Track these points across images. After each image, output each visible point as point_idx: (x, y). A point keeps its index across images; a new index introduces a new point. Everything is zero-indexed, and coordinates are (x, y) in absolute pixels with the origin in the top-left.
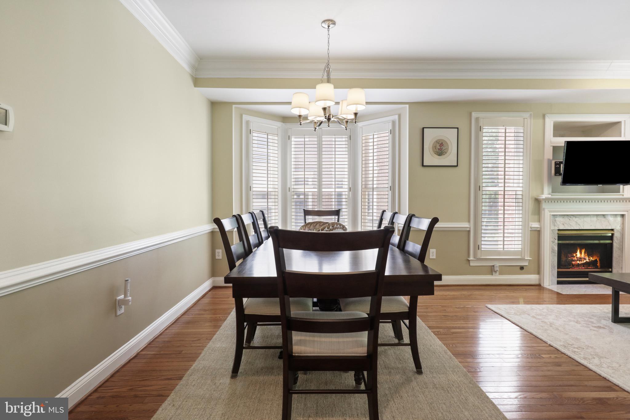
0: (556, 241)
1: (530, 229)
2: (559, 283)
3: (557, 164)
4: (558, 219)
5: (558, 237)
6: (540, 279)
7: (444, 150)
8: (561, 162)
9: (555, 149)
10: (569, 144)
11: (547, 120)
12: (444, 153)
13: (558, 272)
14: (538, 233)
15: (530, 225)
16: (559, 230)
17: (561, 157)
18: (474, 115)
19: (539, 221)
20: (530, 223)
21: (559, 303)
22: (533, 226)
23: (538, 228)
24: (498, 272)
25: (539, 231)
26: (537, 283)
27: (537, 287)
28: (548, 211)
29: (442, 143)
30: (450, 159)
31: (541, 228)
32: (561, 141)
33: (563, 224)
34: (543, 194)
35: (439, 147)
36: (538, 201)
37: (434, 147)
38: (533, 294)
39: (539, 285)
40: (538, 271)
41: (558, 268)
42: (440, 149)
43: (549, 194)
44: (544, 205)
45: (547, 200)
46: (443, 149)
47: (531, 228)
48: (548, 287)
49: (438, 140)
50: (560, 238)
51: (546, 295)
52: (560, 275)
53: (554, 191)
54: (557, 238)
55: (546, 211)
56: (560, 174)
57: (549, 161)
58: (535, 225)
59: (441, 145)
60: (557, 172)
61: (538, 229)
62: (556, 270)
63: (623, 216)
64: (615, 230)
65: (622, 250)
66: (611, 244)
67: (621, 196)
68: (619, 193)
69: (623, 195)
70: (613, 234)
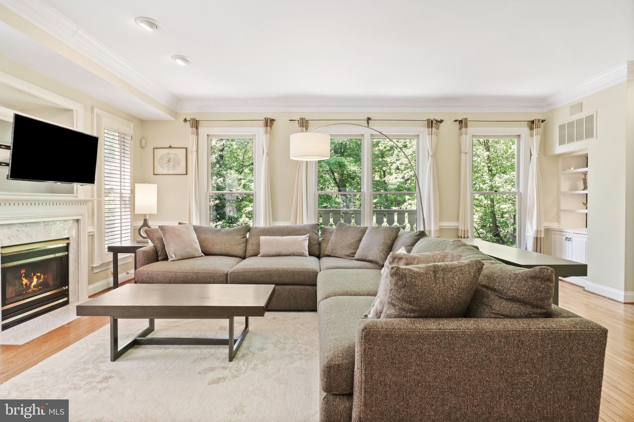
0: (1, 266)
2: (5, 327)
5: (2, 258)
10: (19, 119)
13: (3, 312)
16: (2, 248)
33: (9, 238)
41: (4, 306)
50: (4, 258)
63: (78, 220)
64: (71, 239)
65: (78, 261)
66: (67, 257)
67: (75, 198)
68: (73, 193)
69: (77, 197)
70: (68, 244)
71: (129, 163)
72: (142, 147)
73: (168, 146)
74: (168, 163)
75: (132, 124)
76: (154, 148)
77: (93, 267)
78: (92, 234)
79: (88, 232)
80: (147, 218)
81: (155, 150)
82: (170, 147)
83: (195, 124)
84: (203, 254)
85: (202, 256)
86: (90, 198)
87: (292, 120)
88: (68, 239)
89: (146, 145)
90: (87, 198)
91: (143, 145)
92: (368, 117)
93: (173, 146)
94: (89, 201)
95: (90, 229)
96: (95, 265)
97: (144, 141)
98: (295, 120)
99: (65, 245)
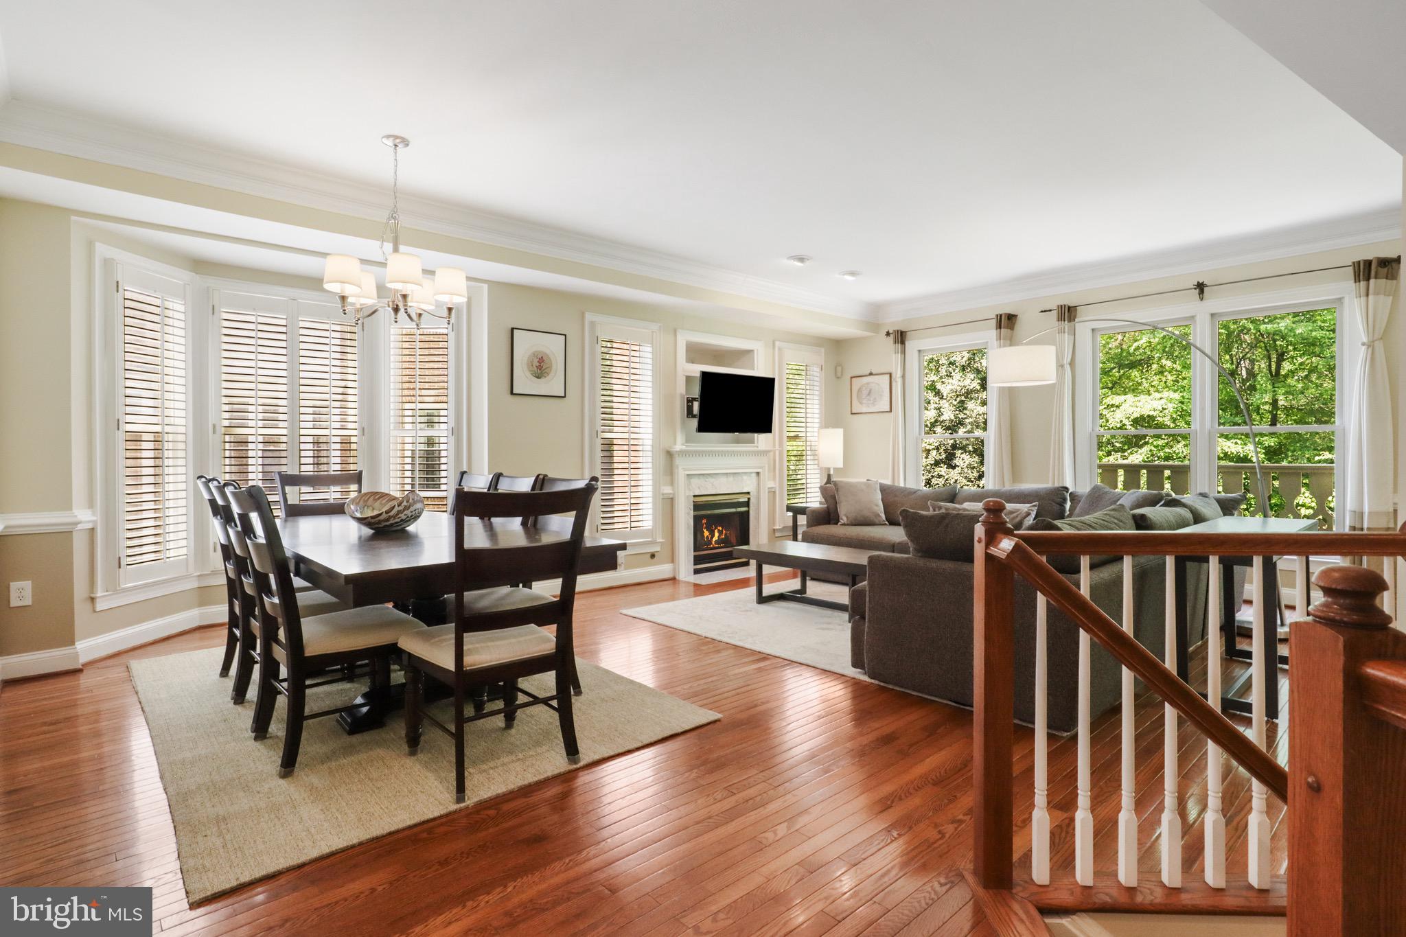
0: (692, 513)
1: (661, 497)
2: (697, 572)
3: (690, 401)
4: (695, 481)
5: (694, 506)
6: (674, 570)
7: (546, 368)
8: (694, 399)
9: (689, 379)
10: (705, 375)
11: (679, 337)
12: (546, 375)
13: (695, 556)
14: (670, 501)
15: (662, 492)
16: (694, 496)
17: (696, 392)
18: (589, 317)
19: (672, 484)
20: (662, 488)
21: (696, 595)
22: (665, 492)
23: (671, 494)
24: (623, 565)
25: (672, 499)
26: (671, 576)
27: (671, 582)
28: (683, 467)
29: (542, 357)
30: (553, 385)
31: (674, 494)
32: (696, 370)
33: (699, 488)
34: (675, 444)
35: (538, 364)
36: (670, 455)
37: (530, 364)
38: (667, 590)
39: (674, 579)
40: (672, 559)
41: (695, 551)
42: (540, 368)
43: (683, 445)
44: (678, 461)
45: (683, 453)
46: (544, 368)
47: (663, 494)
48: (684, 579)
49: (536, 352)
50: (697, 507)
51: (682, 589)
52: (697, 560)
53: (688, 440)
54: (692, 507)
55: (680, 468)
56: (694, 416)
57: (682, 396)
58: (667, 490)
59: (541, 360)
60: (690, 413)
61: (671, 496)
62: (692, 554)
63: (758, 473)
64: (751, 494)
65: (758, 519)
66: (748, 512)
67: (756, 449)
68: (754, 443)
69: (757, 447)
70: (749, 499)
71: (817, 402)
72: (838, 378)
73: (868, 373)
74: (868, 397)
75: (823, 350)
76: (852, 378)
77: (774, 530)
78: (773, 490)
79: (769, 488)
80: (832, 472)
81: (853, 379)
82: (871, 374)
83: (901, 337)
84: (887, 523)
85: (885, 524)
86: (772, 449)
87: (1045, 311)
88: (748, 493)
89: (842, 375)
90: (768, 449)
91: (839, 374)
92: (1198, 282)
93: (874, 372)
94: (769, 451)
95: (771, 484)
96: (777, 527)
97: (839, 369)
98: (1050, 310)
99: (746, 500)
